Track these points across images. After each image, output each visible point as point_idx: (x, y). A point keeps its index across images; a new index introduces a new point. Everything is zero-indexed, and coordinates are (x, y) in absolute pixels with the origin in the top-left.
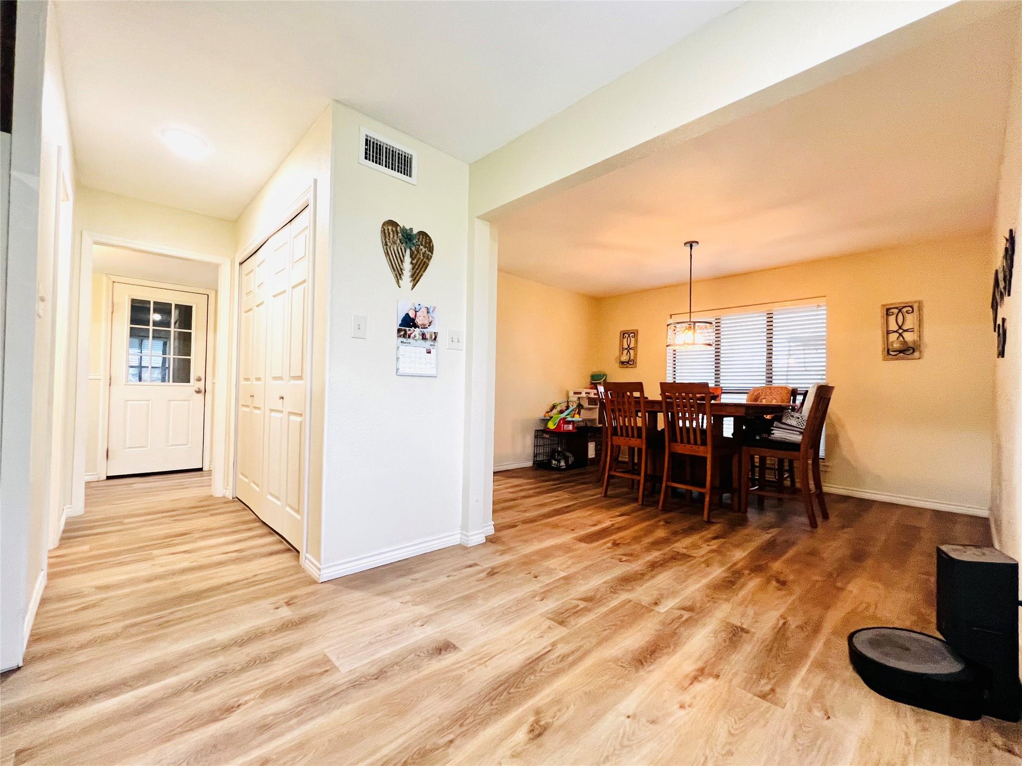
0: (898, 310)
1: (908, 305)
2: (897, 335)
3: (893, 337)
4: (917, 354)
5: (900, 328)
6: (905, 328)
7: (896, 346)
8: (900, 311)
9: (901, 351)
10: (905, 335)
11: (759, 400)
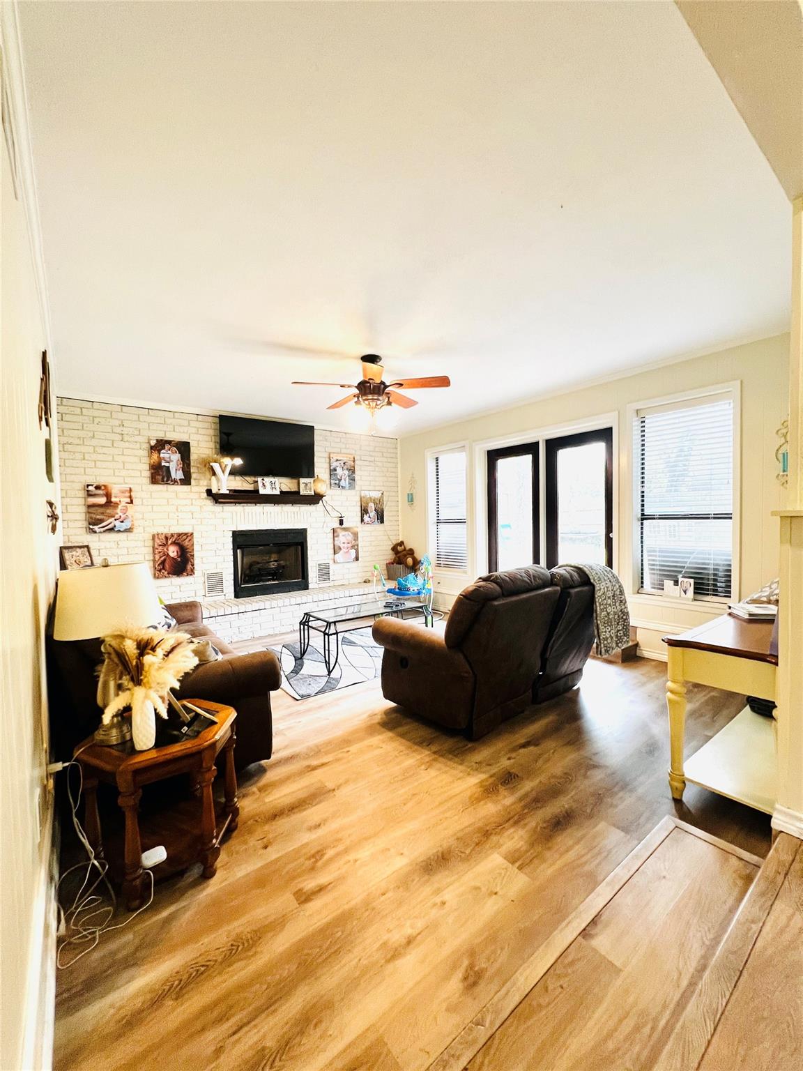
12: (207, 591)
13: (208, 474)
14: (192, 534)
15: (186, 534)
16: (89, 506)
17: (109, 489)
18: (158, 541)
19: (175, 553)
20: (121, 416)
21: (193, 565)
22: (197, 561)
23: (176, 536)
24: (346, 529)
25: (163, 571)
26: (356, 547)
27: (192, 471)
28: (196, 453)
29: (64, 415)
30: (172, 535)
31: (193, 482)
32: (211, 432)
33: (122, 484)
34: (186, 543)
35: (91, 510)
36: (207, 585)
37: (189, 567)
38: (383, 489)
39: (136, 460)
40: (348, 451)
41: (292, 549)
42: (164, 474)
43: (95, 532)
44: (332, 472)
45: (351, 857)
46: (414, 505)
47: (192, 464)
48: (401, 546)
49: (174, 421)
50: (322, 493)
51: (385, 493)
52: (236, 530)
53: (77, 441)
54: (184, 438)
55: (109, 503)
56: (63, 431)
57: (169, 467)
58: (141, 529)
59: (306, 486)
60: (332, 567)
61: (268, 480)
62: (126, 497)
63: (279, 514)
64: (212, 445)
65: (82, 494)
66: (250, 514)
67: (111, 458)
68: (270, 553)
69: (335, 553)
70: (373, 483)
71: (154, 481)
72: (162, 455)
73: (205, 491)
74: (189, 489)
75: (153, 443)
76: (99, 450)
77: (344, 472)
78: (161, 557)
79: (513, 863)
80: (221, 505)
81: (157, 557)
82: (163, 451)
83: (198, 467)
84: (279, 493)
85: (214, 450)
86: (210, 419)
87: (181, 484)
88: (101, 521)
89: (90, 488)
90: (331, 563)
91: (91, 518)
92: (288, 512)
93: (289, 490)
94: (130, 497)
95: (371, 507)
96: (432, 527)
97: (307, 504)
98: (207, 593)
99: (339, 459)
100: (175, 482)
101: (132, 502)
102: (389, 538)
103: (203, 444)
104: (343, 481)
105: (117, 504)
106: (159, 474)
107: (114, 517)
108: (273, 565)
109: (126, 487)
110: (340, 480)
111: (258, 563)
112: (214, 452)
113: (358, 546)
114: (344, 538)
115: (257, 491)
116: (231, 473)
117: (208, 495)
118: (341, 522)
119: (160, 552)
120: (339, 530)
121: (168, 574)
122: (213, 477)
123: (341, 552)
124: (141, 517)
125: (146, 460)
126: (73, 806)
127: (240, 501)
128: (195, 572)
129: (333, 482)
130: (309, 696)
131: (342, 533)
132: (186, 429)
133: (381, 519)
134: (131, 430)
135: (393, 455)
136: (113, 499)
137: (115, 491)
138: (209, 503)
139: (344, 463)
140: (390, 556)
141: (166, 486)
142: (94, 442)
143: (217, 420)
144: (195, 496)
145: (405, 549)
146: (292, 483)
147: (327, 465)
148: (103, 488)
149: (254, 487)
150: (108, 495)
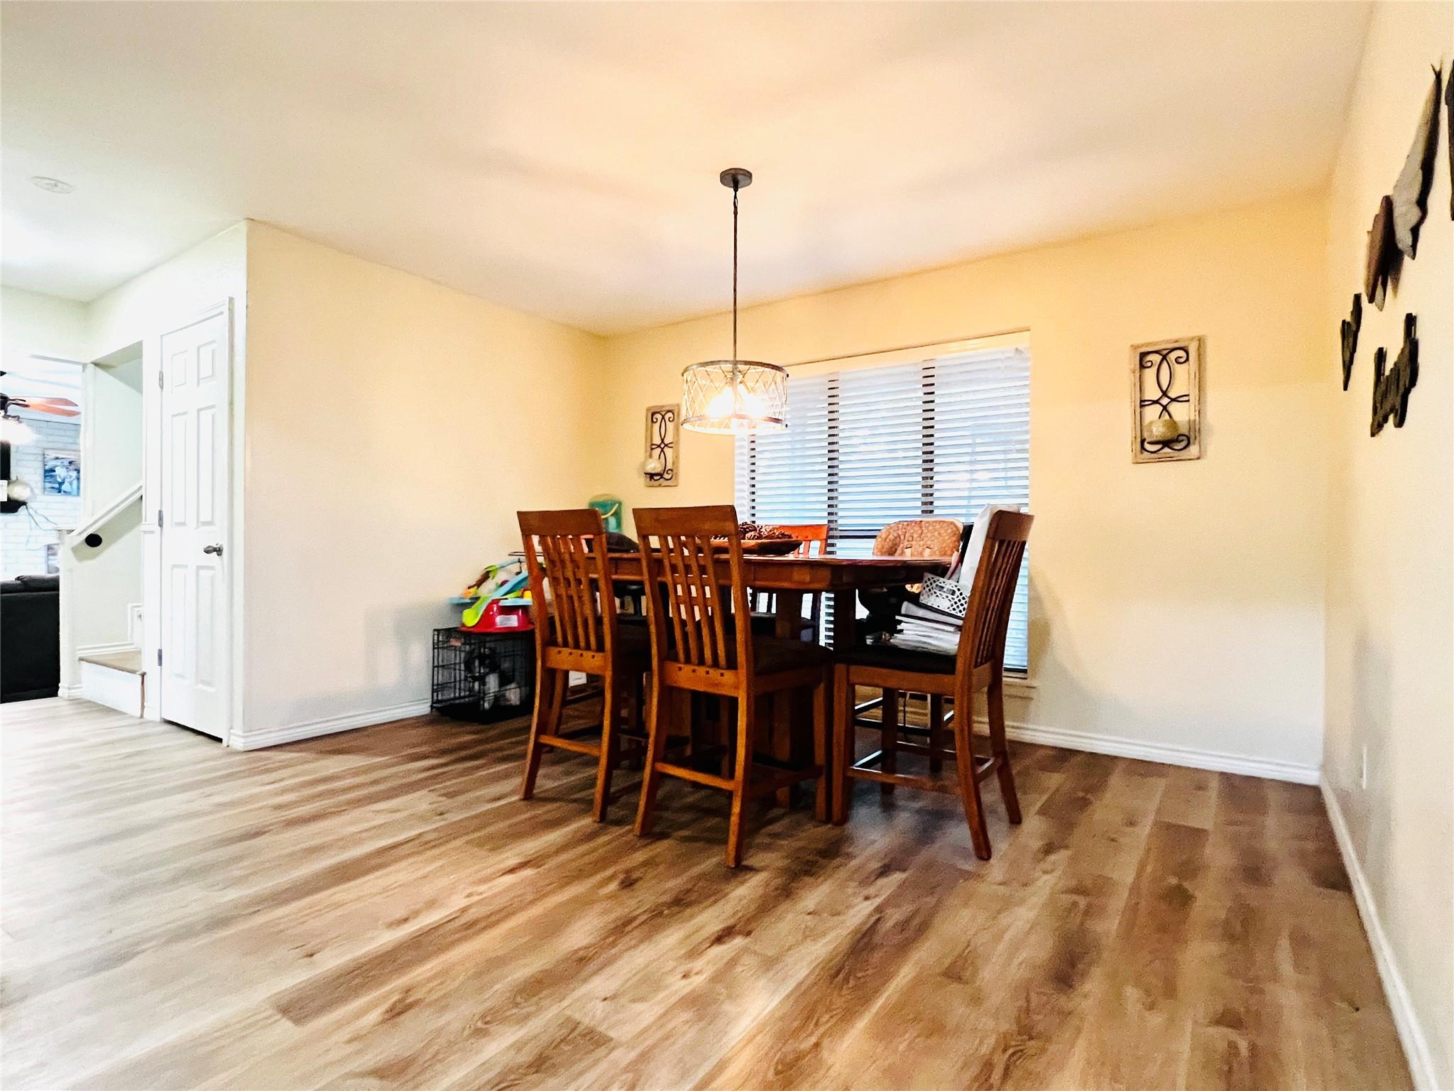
0: (1161, 357)
1: (1177, 345)
2: (1158, 408)
3: (1152, 412)
4: (1194, 450)
5: (1165, 394)
6: (1173, 394)
7: (1158, 430)
8: (1164, 358)
9: (1166, 443)
10: (1174, 408)
11: (899, 551)
44: (48, 473)
50: (24, 499)
99: (60, 456)
104: (66, 484)
110: (61, 484)
129: (48, 485)
147: (40, 465)
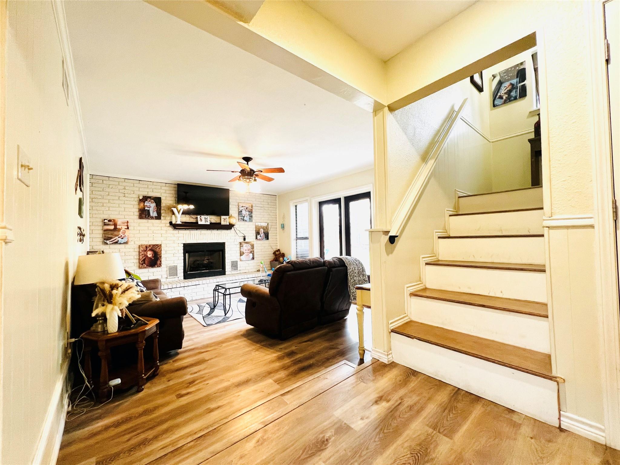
12: (168, 275)
13: (170, 214)
14: (161, 245)
15: (157, 245)
16: (105, 230)
17: (116, 221)
18: (141, 249)
19: (151, 255)
20: (124, 184)
21: (161, 261)
22: (163, 260)
23: (152, 246)
24: (247, 243)
25: (144, 264)
26: (253, 252)
27: (162, 212)
28: (164, 203)
29: (93, 184)
30: (150, 246)
31: (162, 218)
32: (173, 192)
33: (123, 219)
34: (157, 250)
35: (105, 232)
36: (168, 272)
37: (159, 262)
38: (268, 221)
39: (132, 206)
40: (248, 202)
41: (217, 254)
42: (147, 214)
43: (107, 244)
44: (240, 213)
45: (207, 382)
46: (285, 230)
47: (162, 208)
48: (278, 252)
49: (153, 187)
50: (233, 224)
51: (269, 224)
52: (185, 243)
53: (100, 197)
54: (158, 195)
55: (116, 229)
56: (92, 192)
57: (149, 210)
58: (133, 242)
59: (224, 220)
60: (239, 263)
61: (203, 217)
62: (125, 226)
63: (210, 234)
64: (173, 199)
65: (101, 224)
66: (193, 235)
67: (118, 206)
68: (205, 255)
69: (241, 255)
70: (263, 219)
71: (141, 217)
72: (145, 204)
73: (169, 223)
74: (160, 222)
75: (141, 198)
76: (111, 201)
77: (247, 212)
78: (143, 257)
79: (276, 382)
80: (178, 230)
81: (141, 257)
82: (146, 202)
83: (165, 210)
84: (209, 224)
85: (174, 201)
86: (173, 185)
87: (156, 219)
88: (111, 238)
89: (106, 221)
90: (239, 260)
91: (106, 236)
92: (214, 234)
93: (215, 222)
94: (127, 226)
95: (262, 231)
96: (293, 242)
97: (226, 229)
98: (168, 276)
99: (244, 206)
100: (152, 218)
101: (128, 228)
102: (272, 247)
103: (168, 199)
104: (245, 217)
105: (119, 230)
106: (144, 214)
107: (118, 236)
108: (206, 262)
109: (126, 220)
110: (244, 217)
111: (198, 261)
112: (174, 203)
113: (254, 251)
114: (246, 247)
115: (197, 223)
116: (183, 213)
117: (170, 225)
118: (245, 239)
119: (143, 255)
120: (243, 243)
121: (147, 266)
122: (173, 215)
123: (244, 254)
124: (133, 236)
125: (137, 207)
126: (79, 358)
127: (188, 228)
128: (162, 265)
129: (240, 218)
130: (212, 325)
131: (245, 245)
132: (159, 190)
133: (267, 237)
134: (129, 191)
135: (274, 204)
136: (118, 227)
137: (119, 222)
138: (171, 229)
139: (246, 208)
140: (272, 257)
141: (147, 220)
142: (109, 197)
143: (176, 186)
144: (163, 225)
145: (280, 253)
146: (217, 218)
147: (237, 209)
148: (113, 221)
149: (196, 221)
150: (115, 225)
